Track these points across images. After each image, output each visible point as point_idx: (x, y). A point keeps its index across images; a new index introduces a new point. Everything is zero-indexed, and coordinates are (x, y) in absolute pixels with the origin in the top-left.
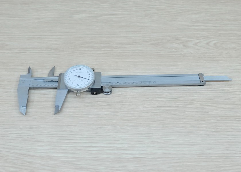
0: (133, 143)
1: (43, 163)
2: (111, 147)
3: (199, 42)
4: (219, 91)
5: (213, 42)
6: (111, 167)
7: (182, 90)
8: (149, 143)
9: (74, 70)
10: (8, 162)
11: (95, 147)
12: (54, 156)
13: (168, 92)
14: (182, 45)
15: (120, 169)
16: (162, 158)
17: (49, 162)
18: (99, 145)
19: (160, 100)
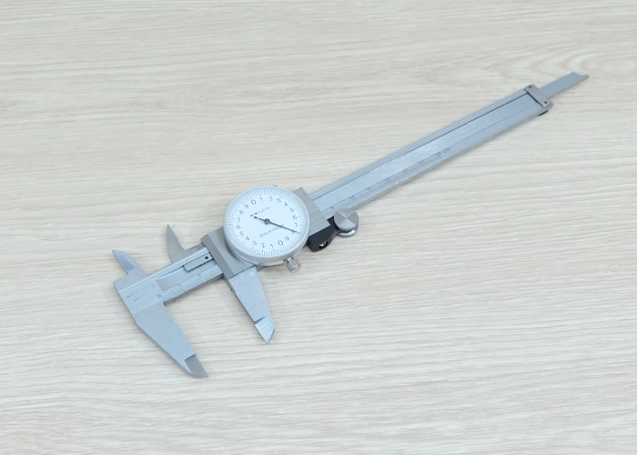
0: (411, 346)
1: (189, 419)
2: (354, 362)
3: (539, 62)
4: (607, 193)
5: (579, 60)
6: (364, 413)
7: (514, 197)
8: (450, 343)
9: (241, 212)
10: (95, 426)
11: (316, 365)
12: (212, 399)
13: (478, 205)
14: (496, 73)
15: (387, 415)
16: (488, 378)
17: (205, 415)
18: (323, 360)
19: (461, 229)
